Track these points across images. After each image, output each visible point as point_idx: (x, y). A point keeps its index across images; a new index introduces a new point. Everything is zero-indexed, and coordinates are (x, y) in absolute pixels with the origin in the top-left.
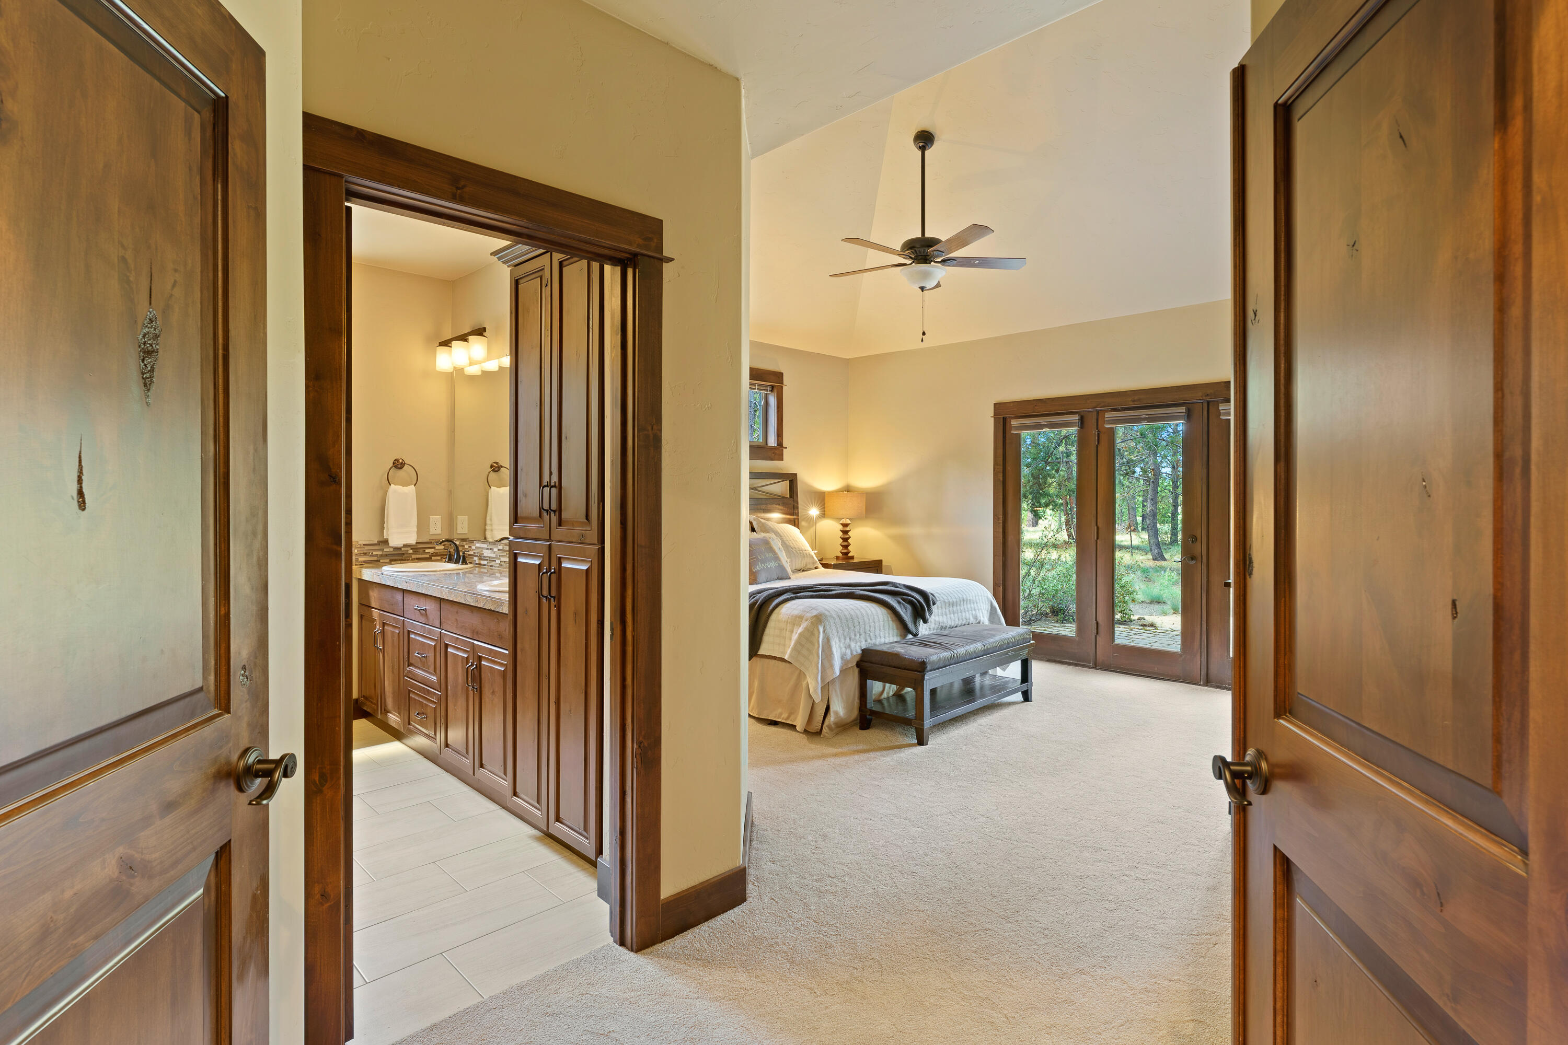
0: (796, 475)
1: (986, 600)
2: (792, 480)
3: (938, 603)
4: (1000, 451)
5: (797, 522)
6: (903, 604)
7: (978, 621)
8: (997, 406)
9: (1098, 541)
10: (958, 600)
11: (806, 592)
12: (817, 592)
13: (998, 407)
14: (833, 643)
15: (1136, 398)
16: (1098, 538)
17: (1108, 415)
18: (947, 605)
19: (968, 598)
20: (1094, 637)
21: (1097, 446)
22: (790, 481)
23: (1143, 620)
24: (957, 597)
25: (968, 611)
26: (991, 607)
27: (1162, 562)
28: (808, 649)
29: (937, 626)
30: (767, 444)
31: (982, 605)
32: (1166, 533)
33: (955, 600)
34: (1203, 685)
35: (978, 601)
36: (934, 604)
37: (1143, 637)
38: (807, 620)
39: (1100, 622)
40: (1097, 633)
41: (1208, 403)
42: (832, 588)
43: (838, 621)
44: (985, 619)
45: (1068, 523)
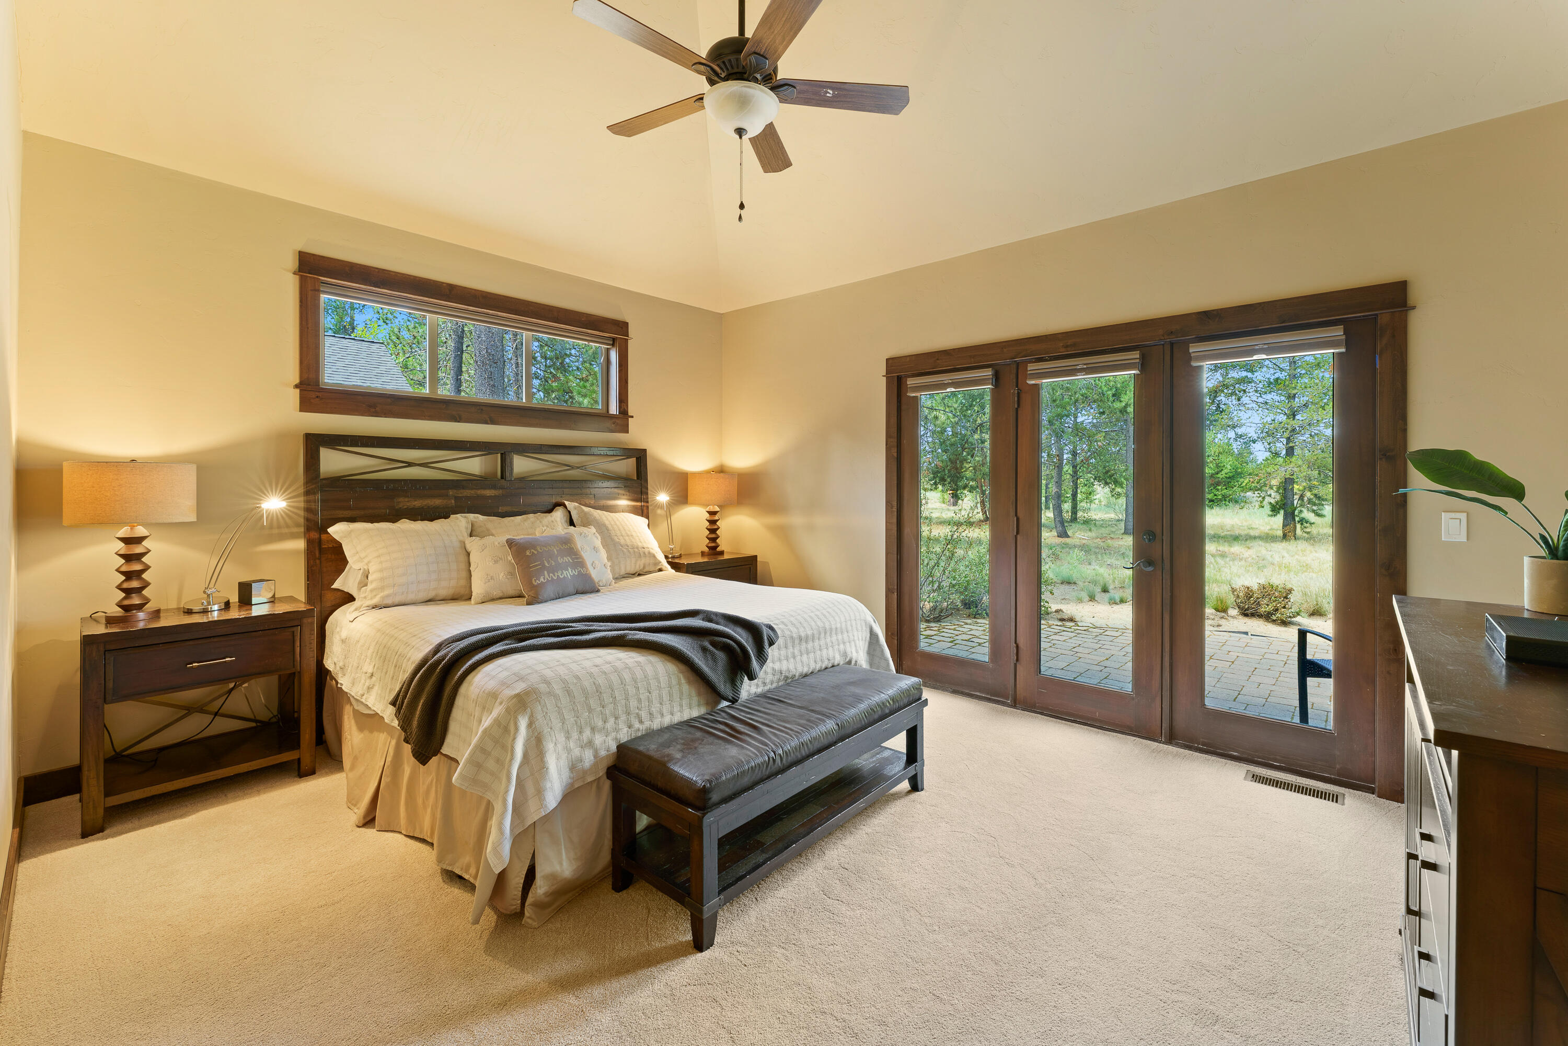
0: (645, 450)
1: (864, 624)
2: (640, 456)
3: (780, 642)
4: (894, 420)
5: (645, 511)
6: (711, 652)
7: (848, 660)
8: (890, 361)
9: (1018, 536)
10: (815, 632)
11: (542, 636)
12: (561, 636)
13: (892, 363)
14: (549, 746)
15: (1070, 342)
16: (1018, 533)
17: (1031, 367)
18: (797, 642)
19: (833, 627)
20: (1012, 665)
21: (1017, 409)
22: (637, 458)
23: (1061, 612)
24: (814, 627)
25: (832, 647)
26: (871, 634)
27: (1066, 539)
28: (498, 761)
29: (777, 677)
30: (608, 412)
31: (855, 633)
32: (1067, 512)
33: (810, 633)
34: (1165, 743)
35: (850, 628)
36: (771, 643)
37: (1064, 638)
38: (501, 703)
39: (1021, 644)
40: (1017, 660)
41: (1172, 344)
42: (595, 626)
43: (565, 700)
44: (861, 658)
45: (983, 502)
